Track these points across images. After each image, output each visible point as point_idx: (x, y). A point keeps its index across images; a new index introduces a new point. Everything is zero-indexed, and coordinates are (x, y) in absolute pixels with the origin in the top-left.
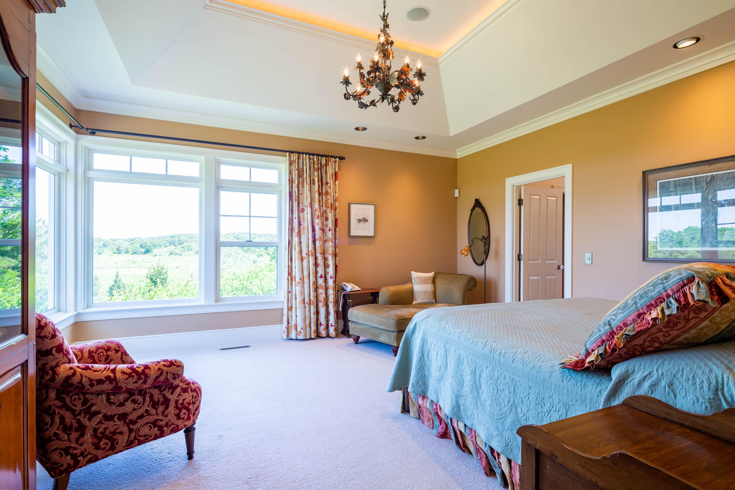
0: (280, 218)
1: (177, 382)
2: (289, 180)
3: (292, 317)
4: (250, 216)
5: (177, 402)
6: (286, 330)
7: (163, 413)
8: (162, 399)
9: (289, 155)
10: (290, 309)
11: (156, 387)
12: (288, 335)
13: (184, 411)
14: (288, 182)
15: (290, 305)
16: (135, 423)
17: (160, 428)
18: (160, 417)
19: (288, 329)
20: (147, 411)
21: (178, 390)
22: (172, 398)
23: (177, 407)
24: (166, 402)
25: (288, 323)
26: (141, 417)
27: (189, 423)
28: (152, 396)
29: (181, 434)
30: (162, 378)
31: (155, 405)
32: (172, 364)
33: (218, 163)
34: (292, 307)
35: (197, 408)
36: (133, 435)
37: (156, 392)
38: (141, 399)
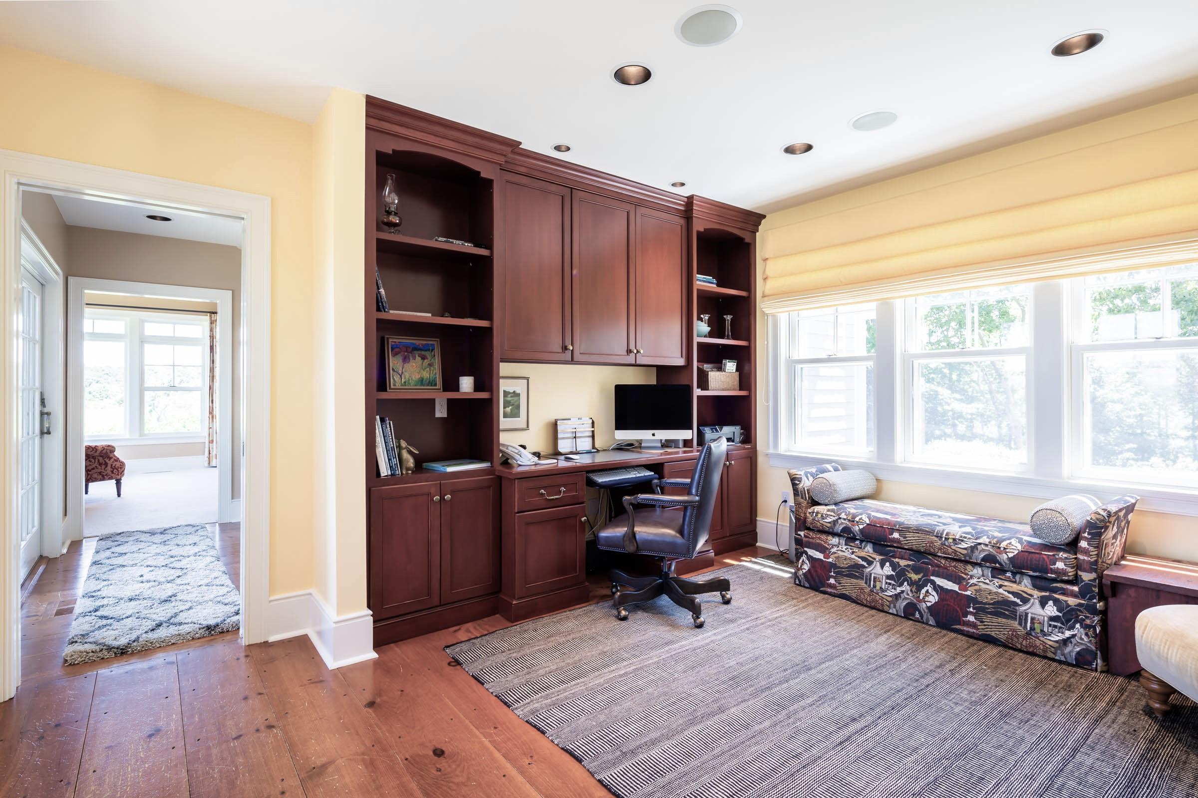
0: (203, 367)
1: (111, 456)
2: (210, 336)
3: (213, 448)
4: (174, 366)
5: (112, 465)
6: (207, 459)
7: (104, 469)
8: (104, 463)
9: (210, 316)
10: (211, 442)
11: (101, 456)
12: (209, 463)
13: (115, 470)
14: (209, 338)
15: (211, 439)
16: (90, 471)
17: (103, 476)
18: (103, 471)
19: (209, 458)
20: (96, 467)
21: (112, 460)
22: (110, 463)
23: (112, 467)
24: (106, 464)
25: (210, 453)
26: (94, 469)
27: (118, 477)
28: (99, 460)
29: (114, 482)
30: (104, 452)
31: (100, 464)
32: (109, 446)
33: (142, 322)
34: (213, 441)
35: (123, 471)
36: (89, 476)
37: (101, 459)
38: (93, 461)
